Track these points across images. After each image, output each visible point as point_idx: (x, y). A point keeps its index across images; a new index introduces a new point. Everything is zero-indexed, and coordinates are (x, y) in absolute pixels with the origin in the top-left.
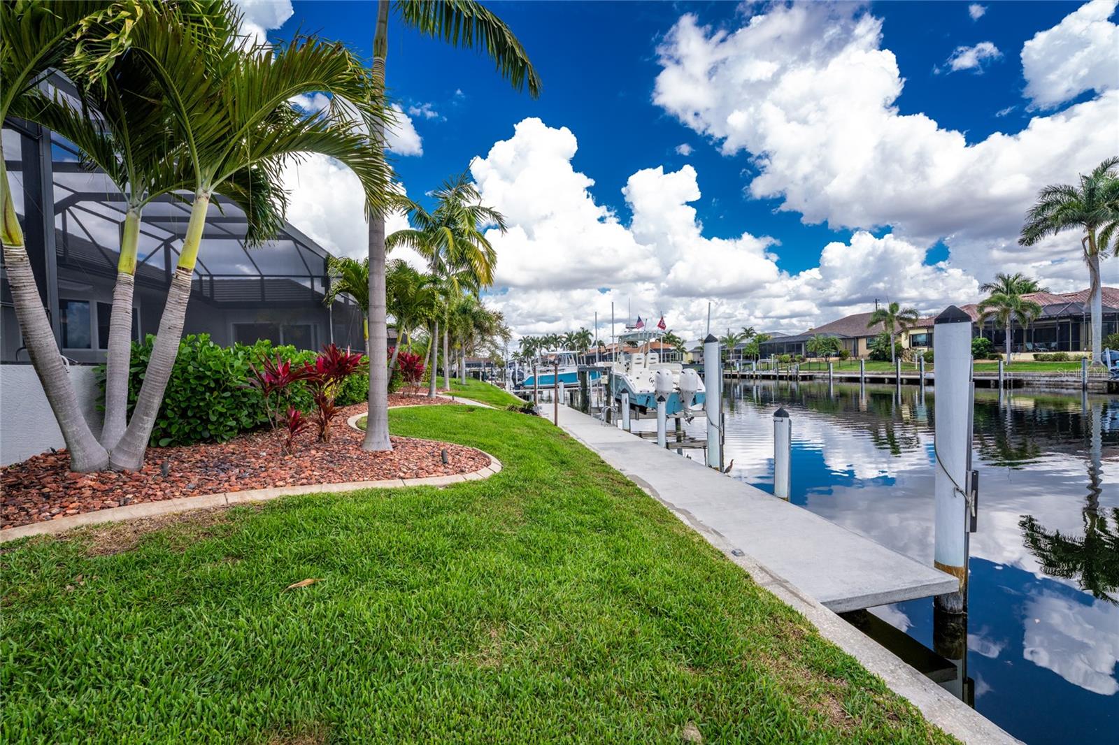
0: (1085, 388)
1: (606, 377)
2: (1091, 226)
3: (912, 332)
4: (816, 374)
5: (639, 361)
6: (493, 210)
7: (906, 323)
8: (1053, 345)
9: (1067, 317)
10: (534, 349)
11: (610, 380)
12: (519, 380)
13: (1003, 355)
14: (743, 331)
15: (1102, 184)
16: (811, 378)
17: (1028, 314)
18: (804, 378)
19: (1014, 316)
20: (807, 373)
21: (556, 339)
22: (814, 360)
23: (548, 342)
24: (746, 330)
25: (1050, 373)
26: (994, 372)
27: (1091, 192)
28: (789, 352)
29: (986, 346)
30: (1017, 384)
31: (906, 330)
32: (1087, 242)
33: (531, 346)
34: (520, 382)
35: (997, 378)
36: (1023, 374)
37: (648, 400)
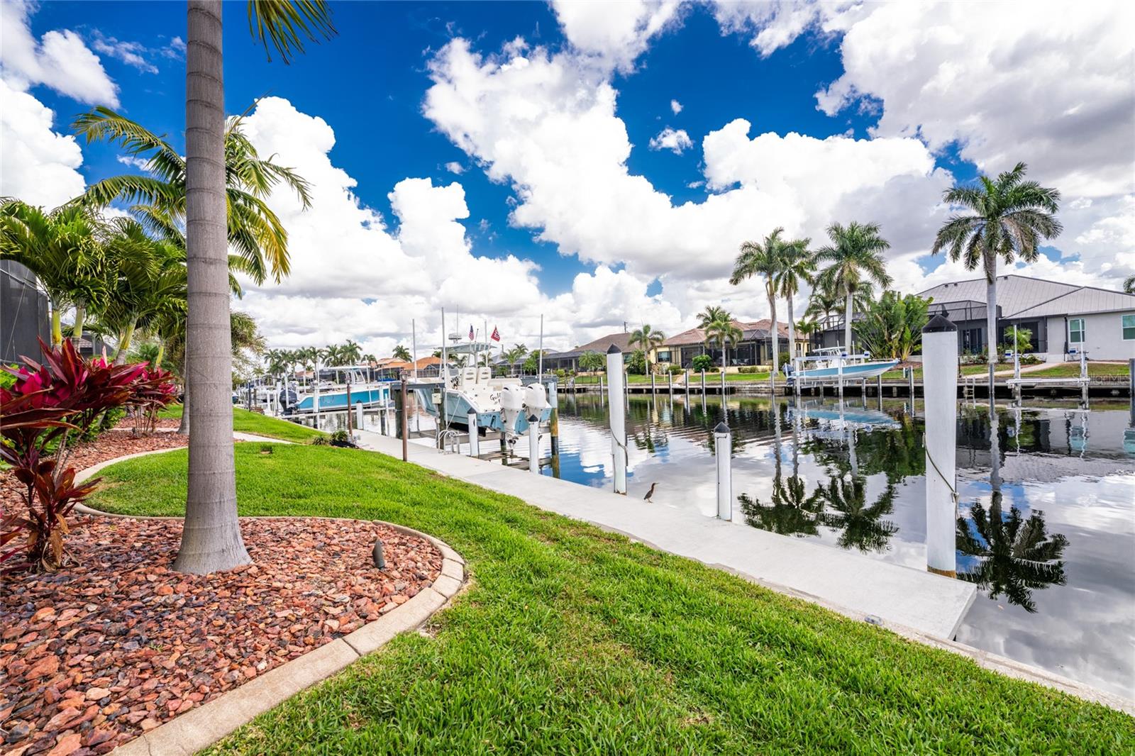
0: (773, 392)
1: (439, 395)
2: (770, 274)
3: (659, 350)
4: (588, 387)
5: (471, 376)
6: (292, 172)
7: (655, 342)
8: (746, 360)
9: (752, 341)
10: (285, 365)
11: (443, 399)
12: (290, 403)
13: (720, 368)
14: (516, 347)
15: (775, 245)
16: (585, 390)
17: (735, 337)
18: (579, 391)
19: (726, 338)
20: (581, 386)
21: (314, 353)
22: (584, 374)
23: (304, 356)
24: (518, 347)
25: (750, 382)
26: (717, 382)
27: (770, 250)
28: (562, 367)
29: (709, 362)
30: (732, 391)
31: (654, 347)
32: (768, 286)
33: (281, 360)
34: (292, 405)
35: (720, 386)
36: (737, 383)
37: (493, 420)
